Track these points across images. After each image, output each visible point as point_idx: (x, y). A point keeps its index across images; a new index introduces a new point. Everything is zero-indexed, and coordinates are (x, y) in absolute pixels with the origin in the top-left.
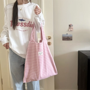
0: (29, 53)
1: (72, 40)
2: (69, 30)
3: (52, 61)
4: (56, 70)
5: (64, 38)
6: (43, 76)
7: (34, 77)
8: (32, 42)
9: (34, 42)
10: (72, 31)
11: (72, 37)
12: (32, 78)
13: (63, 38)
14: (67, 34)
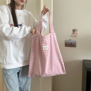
0: (34, 47)
1: (75, 46)
2: (73, 35)
3: (59, 58)
4: (64, 68)
5: (67, 44)
6: (48, 73)
7: (38, 72)
8: (37, 35)
9: (38, 35)
10: (76, 36)
11: (75, 43)
12: (36, 73)
13: (65, 44)
14: (70, 40)
